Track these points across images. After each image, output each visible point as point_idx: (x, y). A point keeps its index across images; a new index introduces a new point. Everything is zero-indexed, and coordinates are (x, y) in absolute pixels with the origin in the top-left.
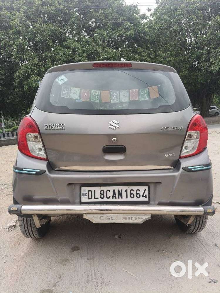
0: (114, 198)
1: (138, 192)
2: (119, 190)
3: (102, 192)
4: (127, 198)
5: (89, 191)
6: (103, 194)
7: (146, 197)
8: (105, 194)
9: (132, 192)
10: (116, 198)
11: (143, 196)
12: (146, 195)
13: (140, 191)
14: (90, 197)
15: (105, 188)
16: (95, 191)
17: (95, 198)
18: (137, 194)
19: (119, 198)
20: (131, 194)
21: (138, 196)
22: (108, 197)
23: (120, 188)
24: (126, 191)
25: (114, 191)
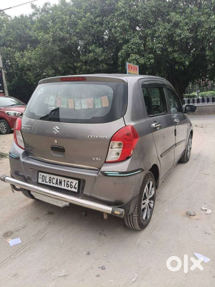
0: (57, 184)
1: (72, 184)
2: (60, 180)
3: (50, 179)
4: (64, 186)
5: (43, 176)
6: (50, 180)
7: (76, 188)
8: (52, 180)
9: (68, 183)
10: (58, 185)
11: (74, 188)
12: (76, 187)
13: (72, 183)
14: (43, 180)
15: (52, 176)
16: (46, 176)
17: (46, 182)
18: (71, 185)
19: (59, 185)
20: (67, 184)
21: (71, 186)
22: (53, 183)
23: (61, 178)
24: (64, 181)
25: (57, 179)
